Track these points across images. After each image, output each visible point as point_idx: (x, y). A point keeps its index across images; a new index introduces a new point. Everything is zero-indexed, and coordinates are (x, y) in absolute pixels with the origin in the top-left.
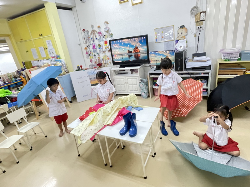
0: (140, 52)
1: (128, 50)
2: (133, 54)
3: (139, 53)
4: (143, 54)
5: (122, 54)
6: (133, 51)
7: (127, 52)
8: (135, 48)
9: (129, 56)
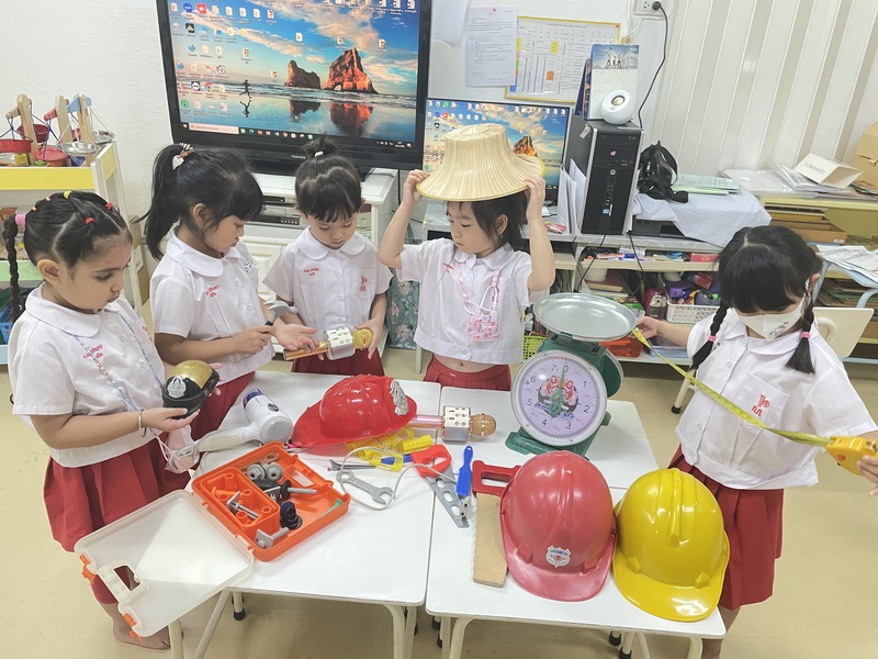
0: (371, 91)
1: (293, 64)
2: (324, 98)
3: (365, 99)
4: (392, 105)
5: (246, 84)
6: (325, 77)
7: (285, 74)
8: (341, 59)
9: (294, 103)
